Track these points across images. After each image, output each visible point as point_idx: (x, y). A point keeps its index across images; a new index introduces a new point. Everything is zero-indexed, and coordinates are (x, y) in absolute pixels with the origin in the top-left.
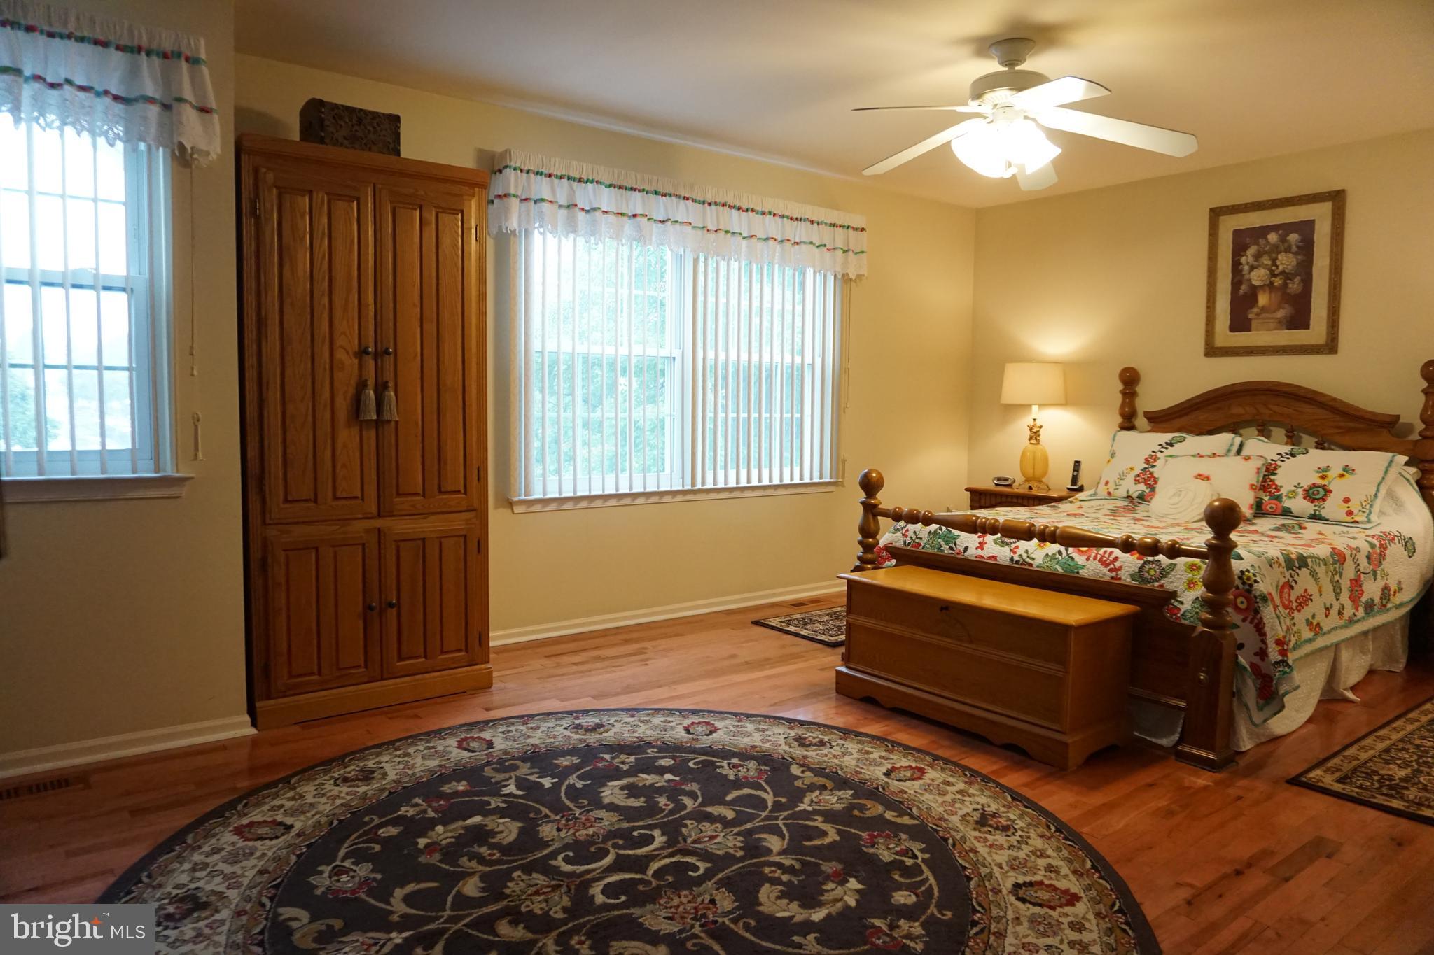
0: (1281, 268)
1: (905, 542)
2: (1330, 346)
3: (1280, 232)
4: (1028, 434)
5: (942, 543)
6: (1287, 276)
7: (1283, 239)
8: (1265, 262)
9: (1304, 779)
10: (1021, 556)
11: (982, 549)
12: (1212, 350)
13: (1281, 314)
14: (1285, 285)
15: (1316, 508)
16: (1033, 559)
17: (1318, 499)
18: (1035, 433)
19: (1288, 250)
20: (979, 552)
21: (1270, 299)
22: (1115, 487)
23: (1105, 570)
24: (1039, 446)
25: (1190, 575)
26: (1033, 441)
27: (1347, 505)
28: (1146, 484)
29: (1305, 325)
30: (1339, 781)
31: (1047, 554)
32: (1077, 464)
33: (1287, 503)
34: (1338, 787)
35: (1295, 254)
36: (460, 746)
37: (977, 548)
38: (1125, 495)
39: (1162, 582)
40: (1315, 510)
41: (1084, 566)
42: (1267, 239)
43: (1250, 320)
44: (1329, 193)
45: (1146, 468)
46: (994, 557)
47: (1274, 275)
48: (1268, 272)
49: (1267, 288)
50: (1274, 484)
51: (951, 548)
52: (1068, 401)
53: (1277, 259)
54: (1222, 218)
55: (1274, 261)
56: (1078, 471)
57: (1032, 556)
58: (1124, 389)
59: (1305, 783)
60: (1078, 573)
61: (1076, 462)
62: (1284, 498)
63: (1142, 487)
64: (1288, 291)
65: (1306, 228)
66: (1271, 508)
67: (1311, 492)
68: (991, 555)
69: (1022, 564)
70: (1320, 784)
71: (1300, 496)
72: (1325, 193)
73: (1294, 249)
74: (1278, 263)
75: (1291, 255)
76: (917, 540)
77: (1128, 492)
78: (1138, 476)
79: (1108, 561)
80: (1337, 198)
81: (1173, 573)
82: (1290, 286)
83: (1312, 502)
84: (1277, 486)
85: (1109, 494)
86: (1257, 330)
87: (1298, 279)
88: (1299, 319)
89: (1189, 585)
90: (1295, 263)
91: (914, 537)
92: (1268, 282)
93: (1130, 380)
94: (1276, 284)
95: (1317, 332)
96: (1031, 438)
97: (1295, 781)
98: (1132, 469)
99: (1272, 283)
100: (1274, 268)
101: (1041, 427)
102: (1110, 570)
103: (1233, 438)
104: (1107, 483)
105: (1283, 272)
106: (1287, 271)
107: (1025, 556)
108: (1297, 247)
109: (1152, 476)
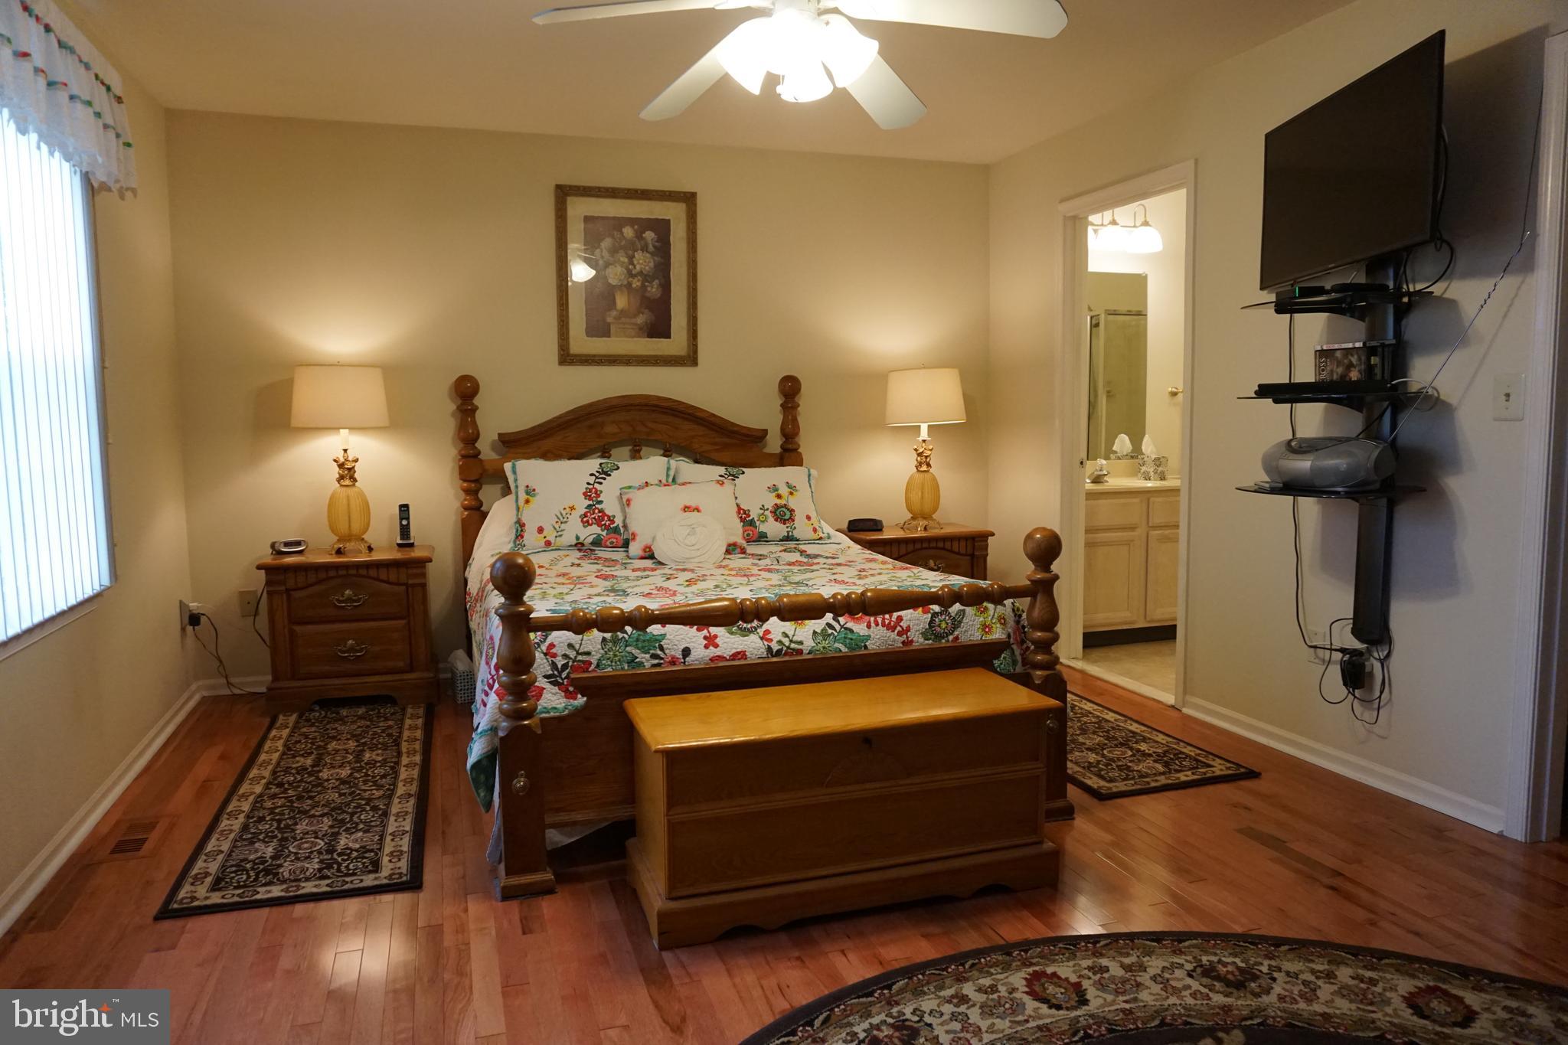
0: (638, 267)
1: (554, 665)
2: (690, 359)
3: (636, 227)
4: (335, 471)
5: (636, 652)
6: (646, 278)
7: (639, 236)
8: (622, 259)
10: (780, 642)
11: (716, 646)
12: (567, 358)
13: (641, 320)
14: (643, 287)
15: (789, 529)
16: (801, 643)
17: (788, 520)
18: (349, 469)
19: (644, 249)
20: (712, 652)
21: (629, 299)
22: (555, 534)
23: (894, 635)
24: (353, 489)
25: (982, 619)
26: (347, 482)
27: (810, 522)
28: (599, 525)
29: (666, 334)
31: (815, 633)
32: (404, 509)
33: (762, 528)
35: (652, 254)
37: (706, 647)
38: (574, 542)
39: (956, 633)
40: (788, 532)
41: (869, 636)
42: (622, 233)
43: (609, 324)
44: (685, 193)
45: (589, 506)
46: (741, 655)
47: (630, 274)
48: (625, 271)
49: (625, 289)
50: (742, 508)
51: (654, 656)
53: (634, 256)
54: (569, 199)
55: (631, 258)
56: (408, 519)
57: (795, 639)
58: (462, 404)
59: (1109, 794)
60: (866, 647)
61: (401, 506)
62: (757, 523)
63: (595, 529)
64: (648, 295)
65: (662, 228)
67: (778, 513)
68: (734, 651)
69: (786, 654)
71: (771, 519)
72: (680, 192)
73: (651, 248)
74: (635, 262)
75: (648, 255)
76: (580, 658)
77: (578, 538)
78: (585, 515)
79: (892, 623)
80: (689, 199)
81: (964, 620)
82: (649, 289)
83: (785, 524)
84: (746, 510)
85: (548, 543)
86: (617, 337)
87: (656, 283)
88: (659, 328)
89: (983, 630)
90: (652, 264)
91: (572, 654)
92: (625, 283)
93: (466, 392)
94: (634, 286)
95: (676, 344)
96: (341, 477)
98: (572, 508)
99: (629, 284)
100: (631, 267)
101: (356, 461)
102: (900, 634)
103: (668, 461)
104: (540, 530)
105: (641, 273)
106: (645, 272)
107: (786, 641)
108: (654, 246)
109: (604, 514)
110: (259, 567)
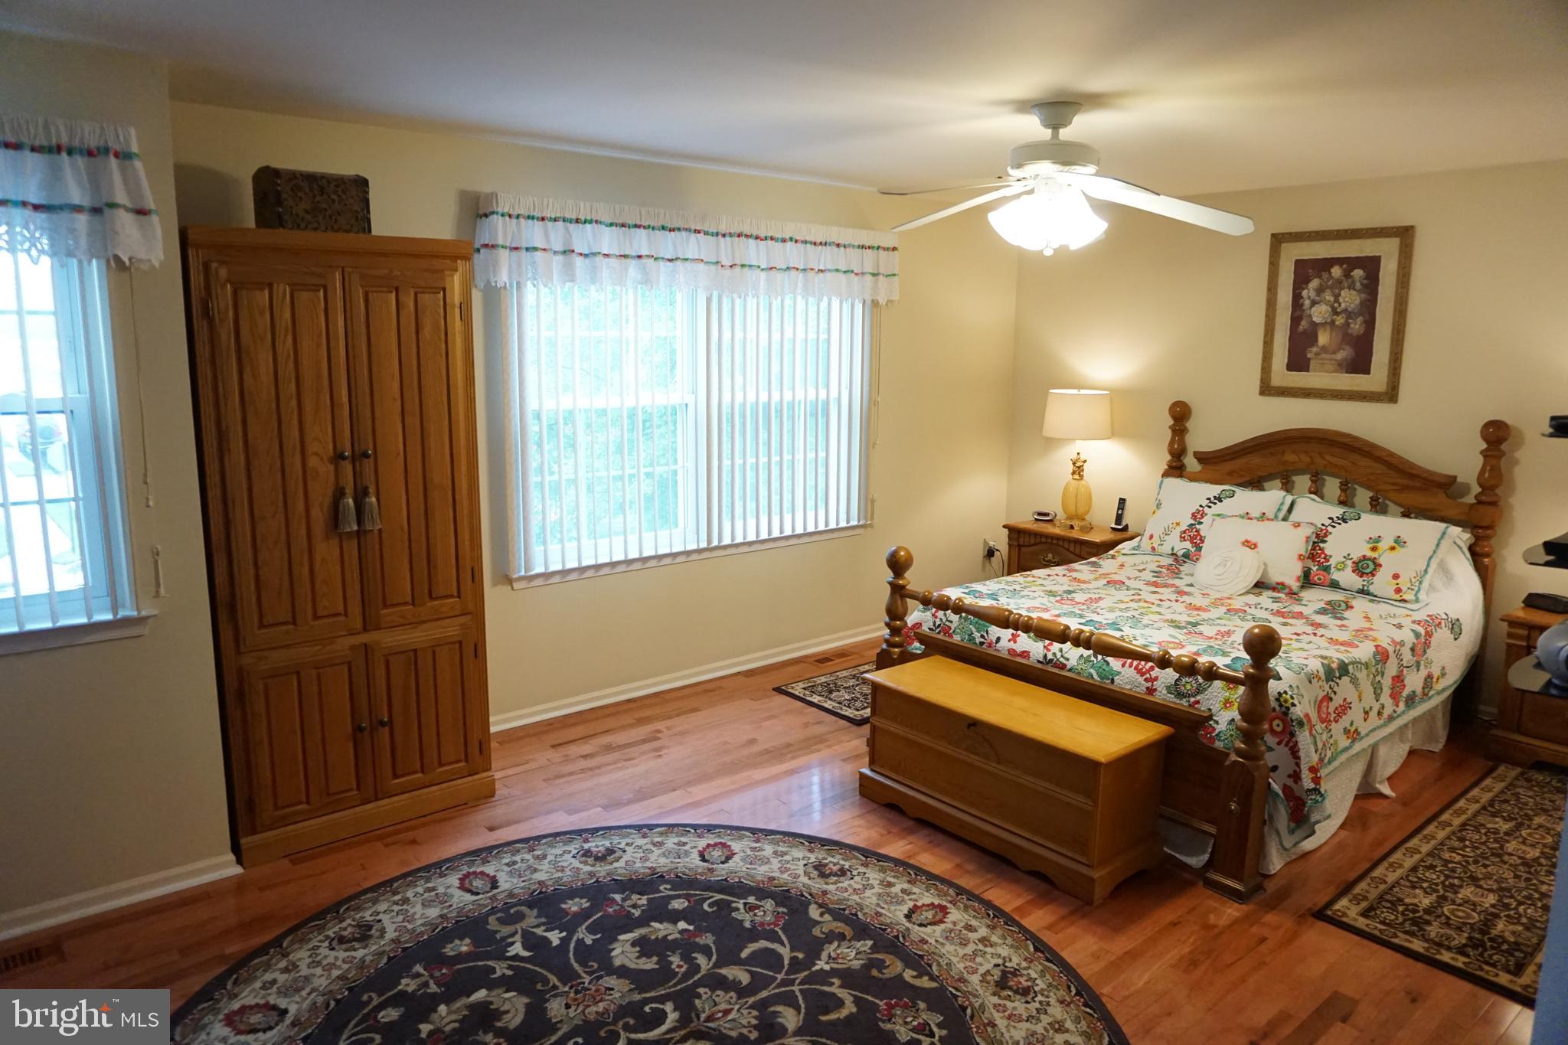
0: (1343, 305)
2: (1391, 395)
3: (1345, 266)
4: (1071, 468)
5: (973, 629)
6: (1349, 315)
7: (1347, 274)
8: (1327, 298)
9: (1329, 913)
10: (1054, 654)
11: (1015, 642)
12: (1267, 389)
13: (1341, 355)
14: (1347, 324)
15: (1365, 583)
16: (1068, 659)
17: (1367, 574)
18: (1079, 467)
19: (1351, 287)
20: (1012, 645)
21: (1331, 334)
22: (1159, 542)
23: (1141, 679)
24: (1083, 482)
25: (1227, 694)
26: (1076, 477)
27: (1396, 582)
28: (1192, 543)
29: (1366, 370)
30: (1365, 914)
31: (1082, 655)
32: (1122, 501)
33: (1336, 575)
34: (1361, 923)
35: (1359, 291)
36: (462, 888)
37: (1009, 641)
38: (1170, 552)
39: (1198, 698)
40: (1363, 586)
41: (1120, 673)
42: (1330, 273)
43: (1309, 359)
44: (1398, 228)
45: (1192, 525)
46: (1025, 654)
47: (1335, 312)
48: (1330, 309)
49: (1328, 327)
50: (1323, 553)
51: (982, 636)
52: (1115, 431)
53: (1339, 295)
54: (1284, 245)
55: (1337, 297)
56: (1123, 510)
57: (1066, 655)
58: (1173, 425)
59: (1328, 916)
60: (1113, 681)
61: (1121, 499)
62: (1333, 570)
63: (1188, 545)
64: (1350, 331)
65: (1371, 265)
66: (1319, 579)
67: (1360, 565)
68: (1024, 649)
69: (1055, 664)
70: (1344, 919)
71: (1349, 569)
72: (1393, 228)
73: (1358, 285)
74: (1341, 300)
75: (1354, 293)
76: (947, 623)
77: (1173, 549)
78: (1184, 532)
79: (1144, 670)
80: (1405, 234)
81: (1210, 690)
82: (1352, 326)
83: (1361, 577)
84: (1326, 555)
85: (1153, 549)
86: (1315, 371)
87: (1360, 319)
88: (1360, 364)
89: (1225, 704)
90: (1358, 301)
91: (944, 620)
92: (1329, 320)
93: (1180, 414)
94: (1337, 323)
95: (1376, 379)
96: (1074, 473)
97: (1321, 915)
98: (1178, 524)
99: (1333, 322)
100: (1336, 305)
101: (1085, 461)
102: (1146, 680)
103: (1284, 497)
104: (1151, 537)
105: (1345, 310)
106: (1350, 309)
107: (1059, 655)
108: (1362, 284)
109: (1199, 534)
110: (1004, 527)
